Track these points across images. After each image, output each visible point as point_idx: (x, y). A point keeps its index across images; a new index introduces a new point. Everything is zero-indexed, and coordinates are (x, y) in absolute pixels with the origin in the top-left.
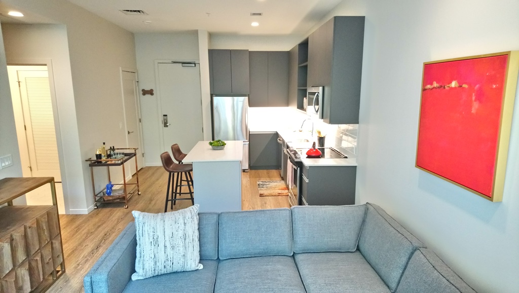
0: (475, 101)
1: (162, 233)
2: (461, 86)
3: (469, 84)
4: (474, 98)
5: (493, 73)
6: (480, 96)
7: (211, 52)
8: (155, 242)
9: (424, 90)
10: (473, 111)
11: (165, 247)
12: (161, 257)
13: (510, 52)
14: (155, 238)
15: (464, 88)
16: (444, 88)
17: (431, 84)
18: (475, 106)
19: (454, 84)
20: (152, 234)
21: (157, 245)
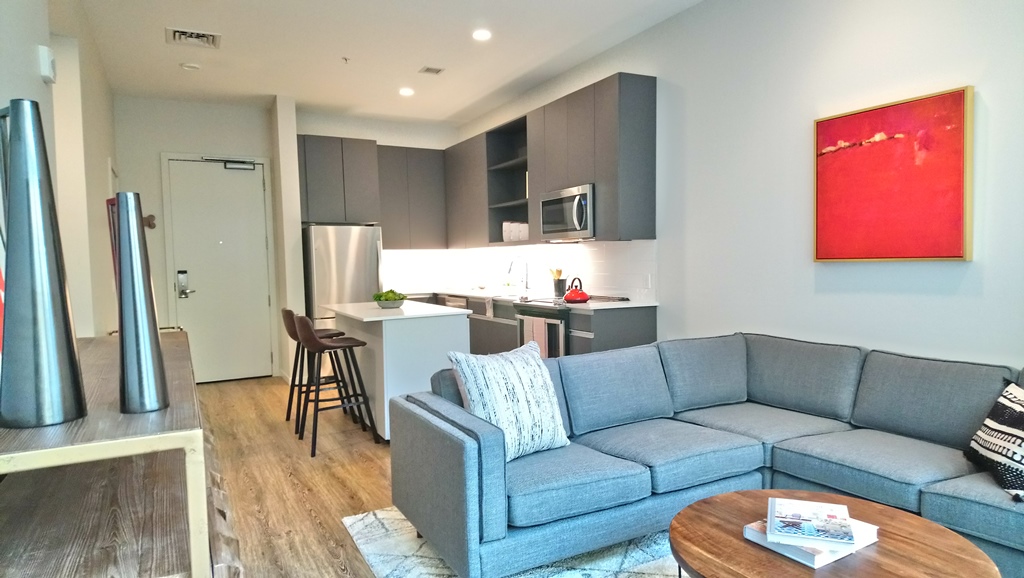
0: (920, 149)
1: (517, 378)
2: (891, 138)
3: (908, 133)
4: (916, 147)
5: (944, 113)
6: (926, 144)
7: (303, 141)
8: (511, 394)
9: (819, 155)
10: (918, 162)
11: (528, 402)
12: (527, 420)
13: (967, 87)
14: (510, 388)
15: (898, 138)
16: (861, 145)
17: (835, 144)
18: (921, 157)
19: (879, 137)
20: (502, 382)
21: (515, 400)
